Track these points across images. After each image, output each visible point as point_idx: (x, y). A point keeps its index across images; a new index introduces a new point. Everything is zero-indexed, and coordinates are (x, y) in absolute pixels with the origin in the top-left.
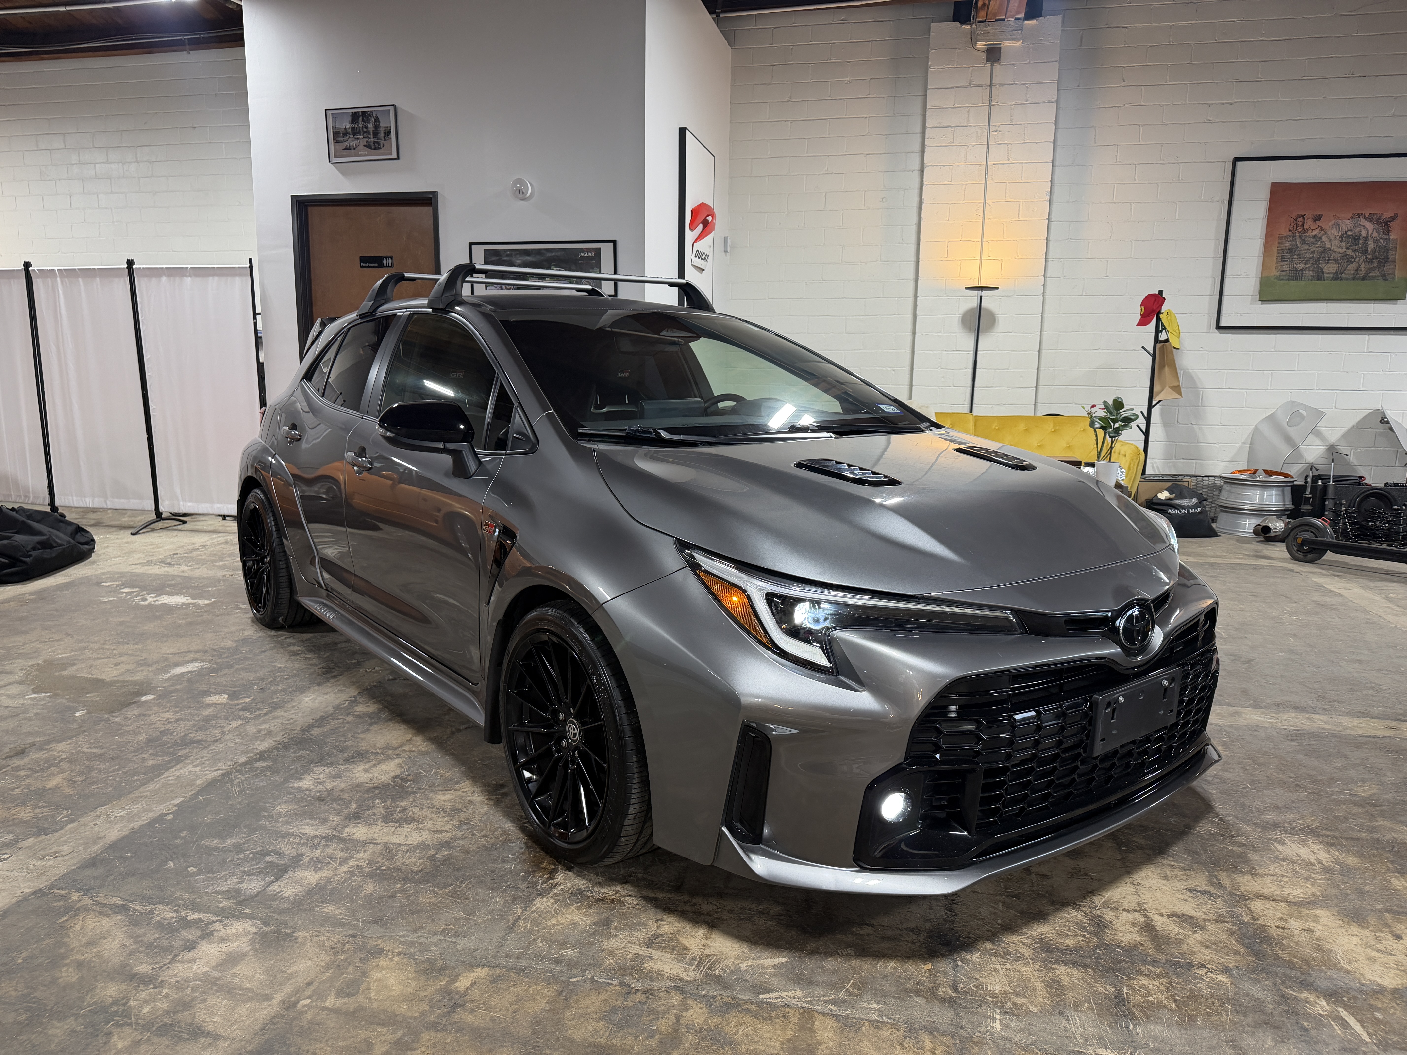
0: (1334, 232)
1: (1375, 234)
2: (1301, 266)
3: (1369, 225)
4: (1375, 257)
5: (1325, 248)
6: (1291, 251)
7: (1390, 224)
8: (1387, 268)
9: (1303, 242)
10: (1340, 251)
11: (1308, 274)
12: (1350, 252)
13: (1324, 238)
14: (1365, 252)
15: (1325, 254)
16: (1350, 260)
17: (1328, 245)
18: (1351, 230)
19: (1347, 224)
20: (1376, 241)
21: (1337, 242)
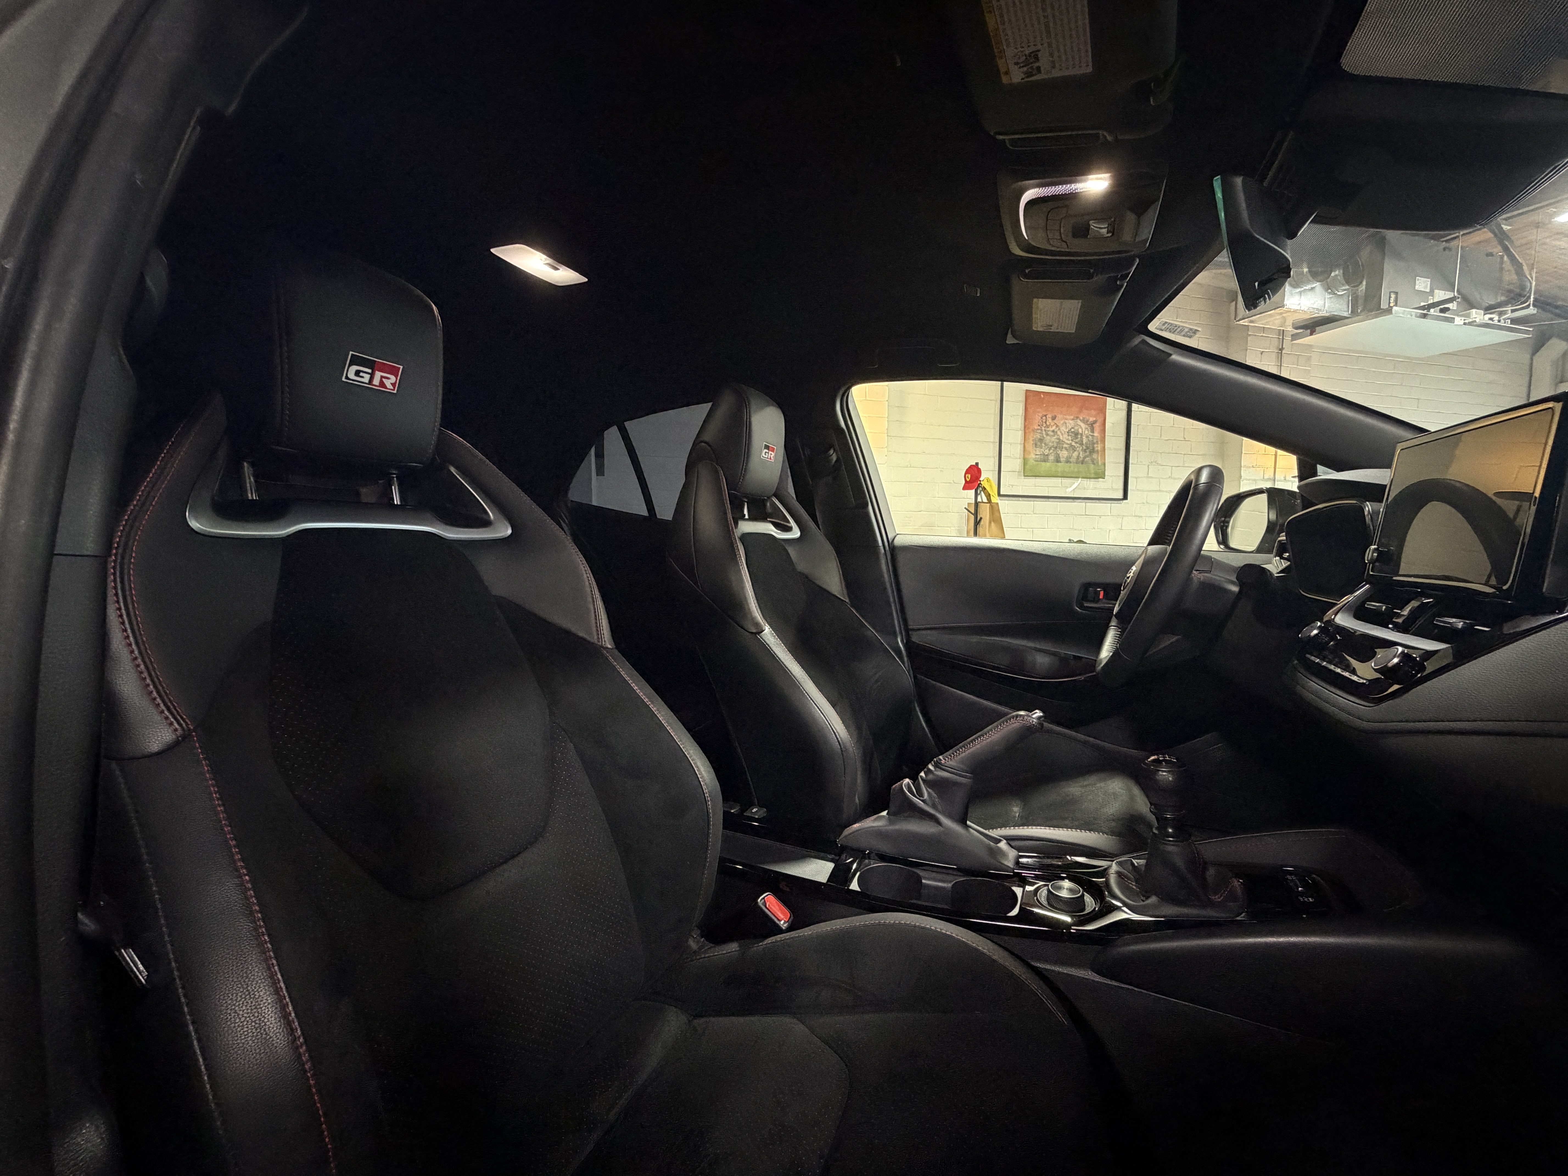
0: (1063, 429)
1: (1086, 432)
2: (1047, 452)
3: (1083, 425)
4: (1088, 448)
5: (1059, 439)
6: (1041, 440)
7: (1094, 425)
8: (1095, 456)
9: (1047, 435)
10: (1069, 442)
11: (1051, 458)
12: (1073, 444)
13: (1059, 433)
14: (1082, 444)
15: (1059, 444)
16: (1074, 449)
17: (1061, 438)
18: (1072, 428)
19: (1071, 423)
20: (1087, 437)
21: (1066, 436)
